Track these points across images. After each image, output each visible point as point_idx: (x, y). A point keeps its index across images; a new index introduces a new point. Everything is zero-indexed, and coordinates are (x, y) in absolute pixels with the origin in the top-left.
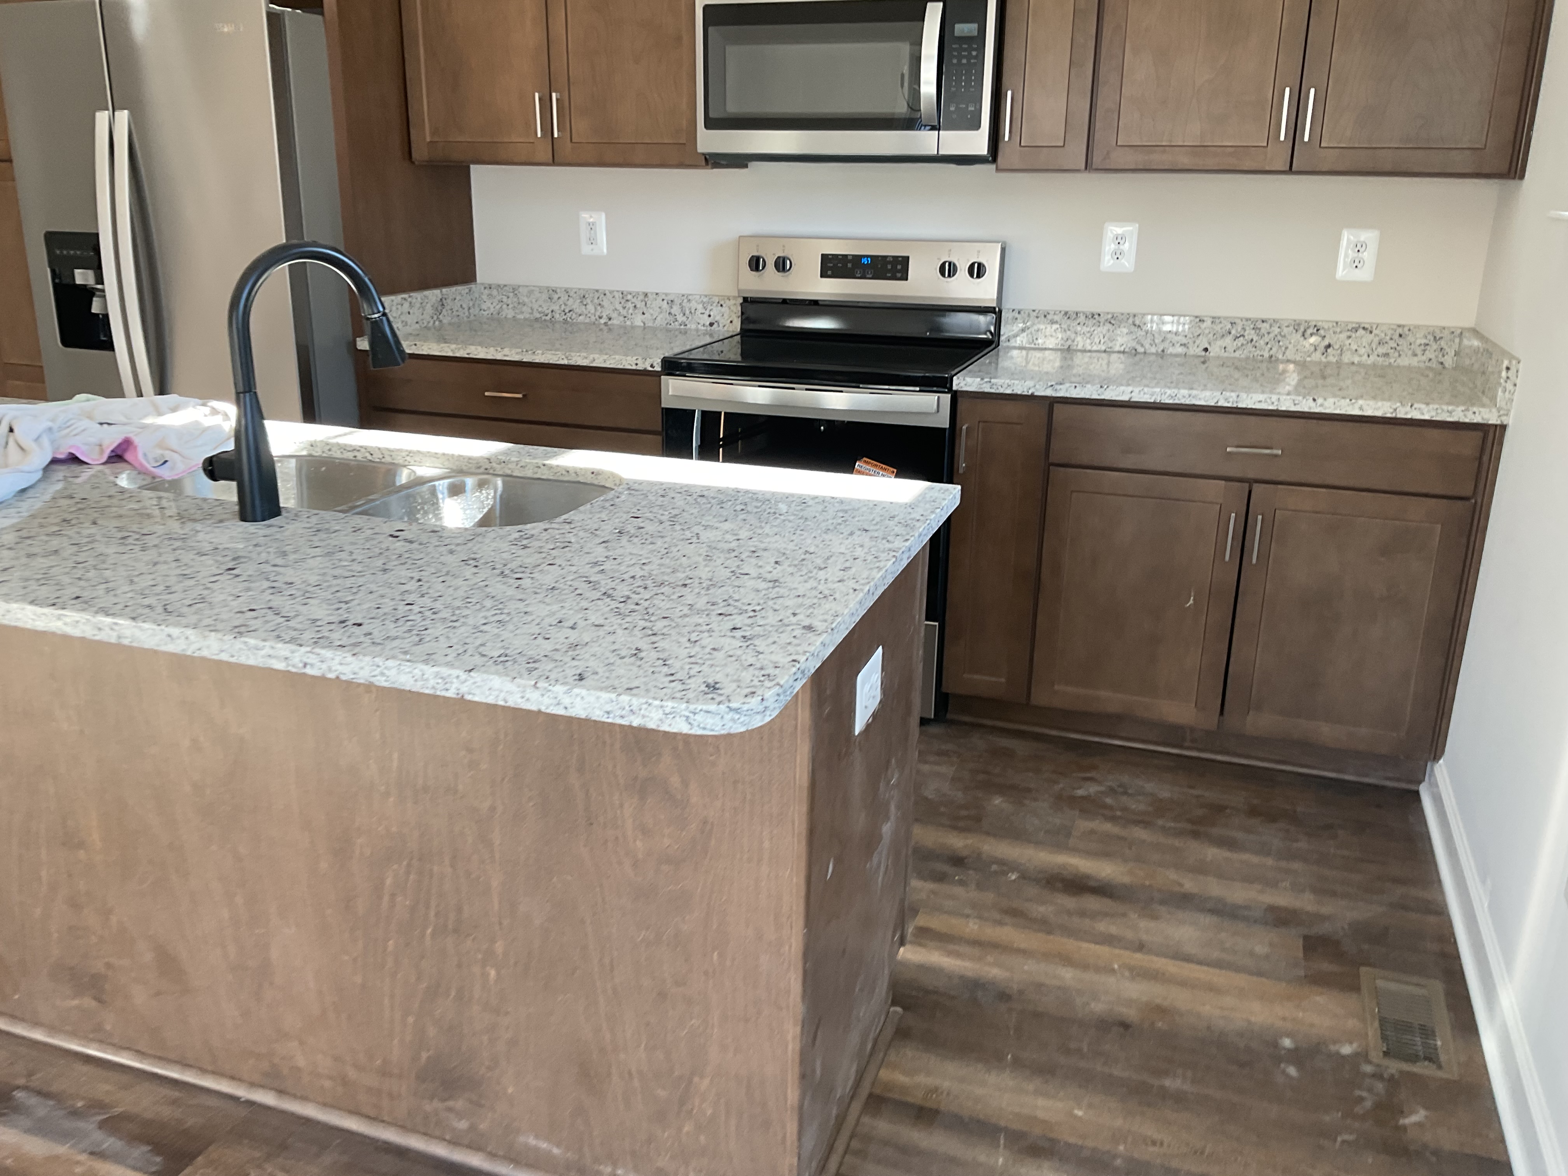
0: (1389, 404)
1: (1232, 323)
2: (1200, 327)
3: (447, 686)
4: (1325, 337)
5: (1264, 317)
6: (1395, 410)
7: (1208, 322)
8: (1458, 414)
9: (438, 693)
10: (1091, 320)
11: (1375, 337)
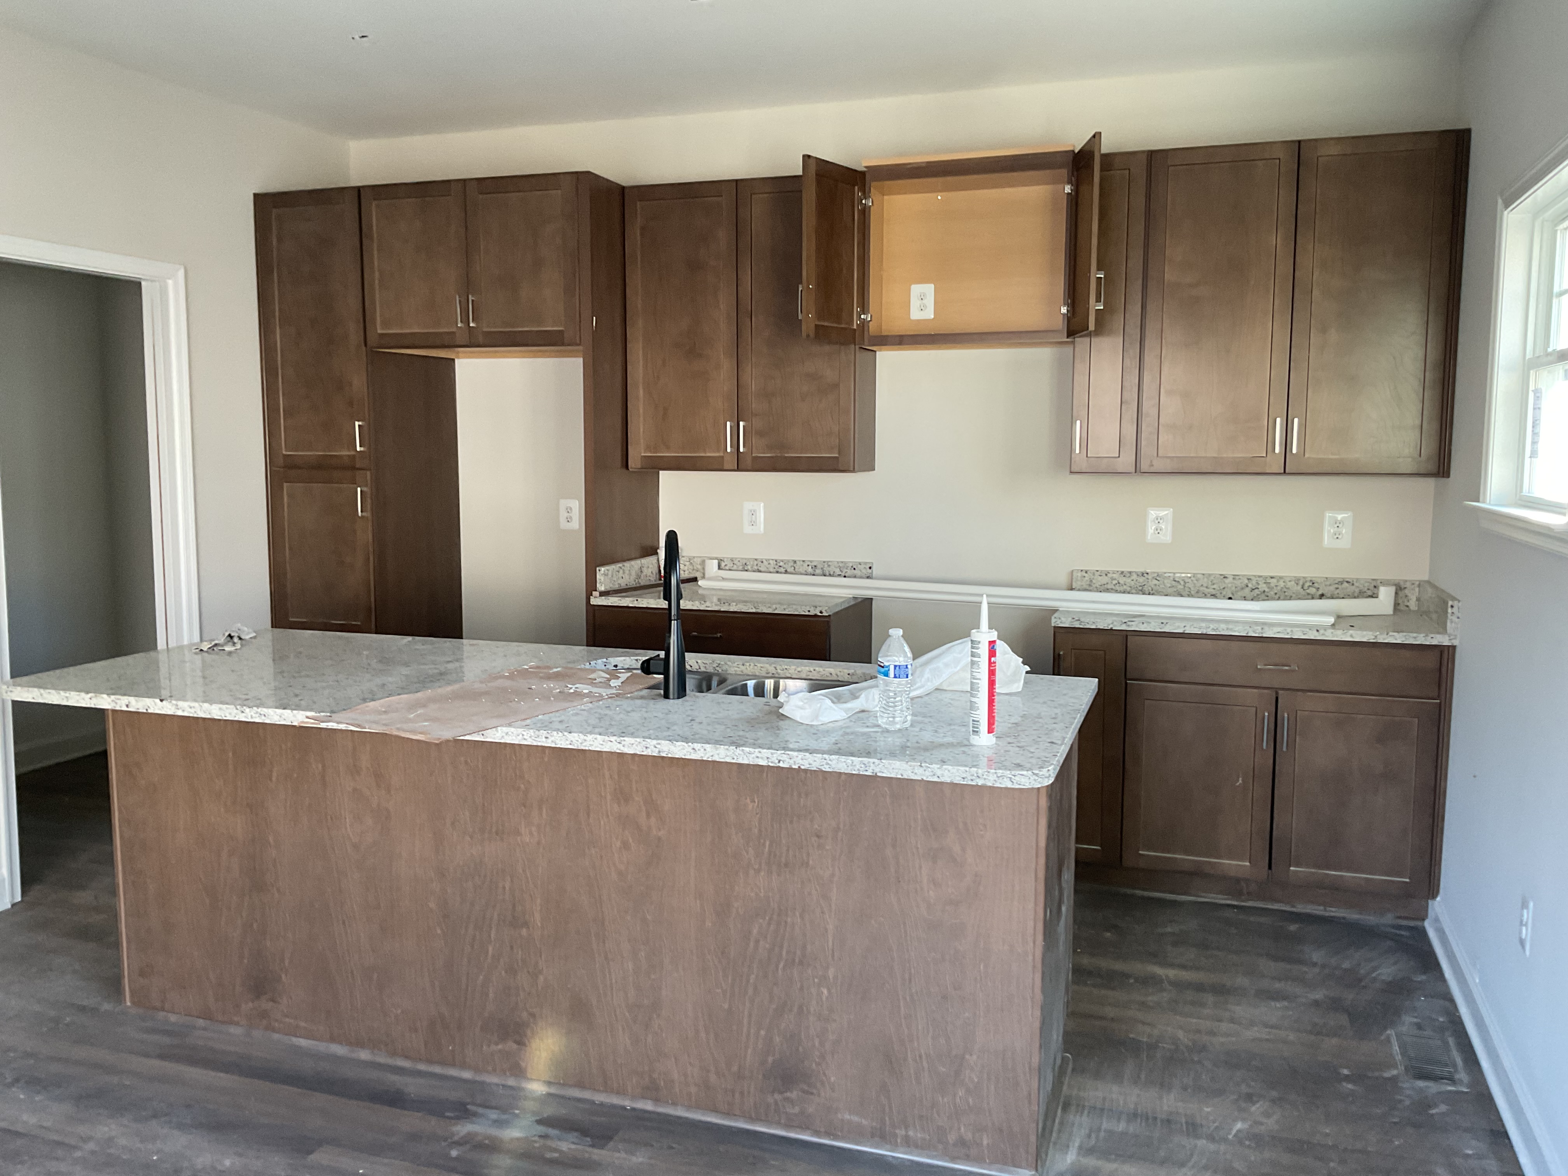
0: (1371, 633)
1: (1248, 579)
2: (1225, 583)
3: (867, 769)
4: (1319, 588)
6: (1376, 637)
7: (1230, 579)
8: (1421, 639)
9: (861, 773)
10: (1142, 577)
11: (1356, 588)
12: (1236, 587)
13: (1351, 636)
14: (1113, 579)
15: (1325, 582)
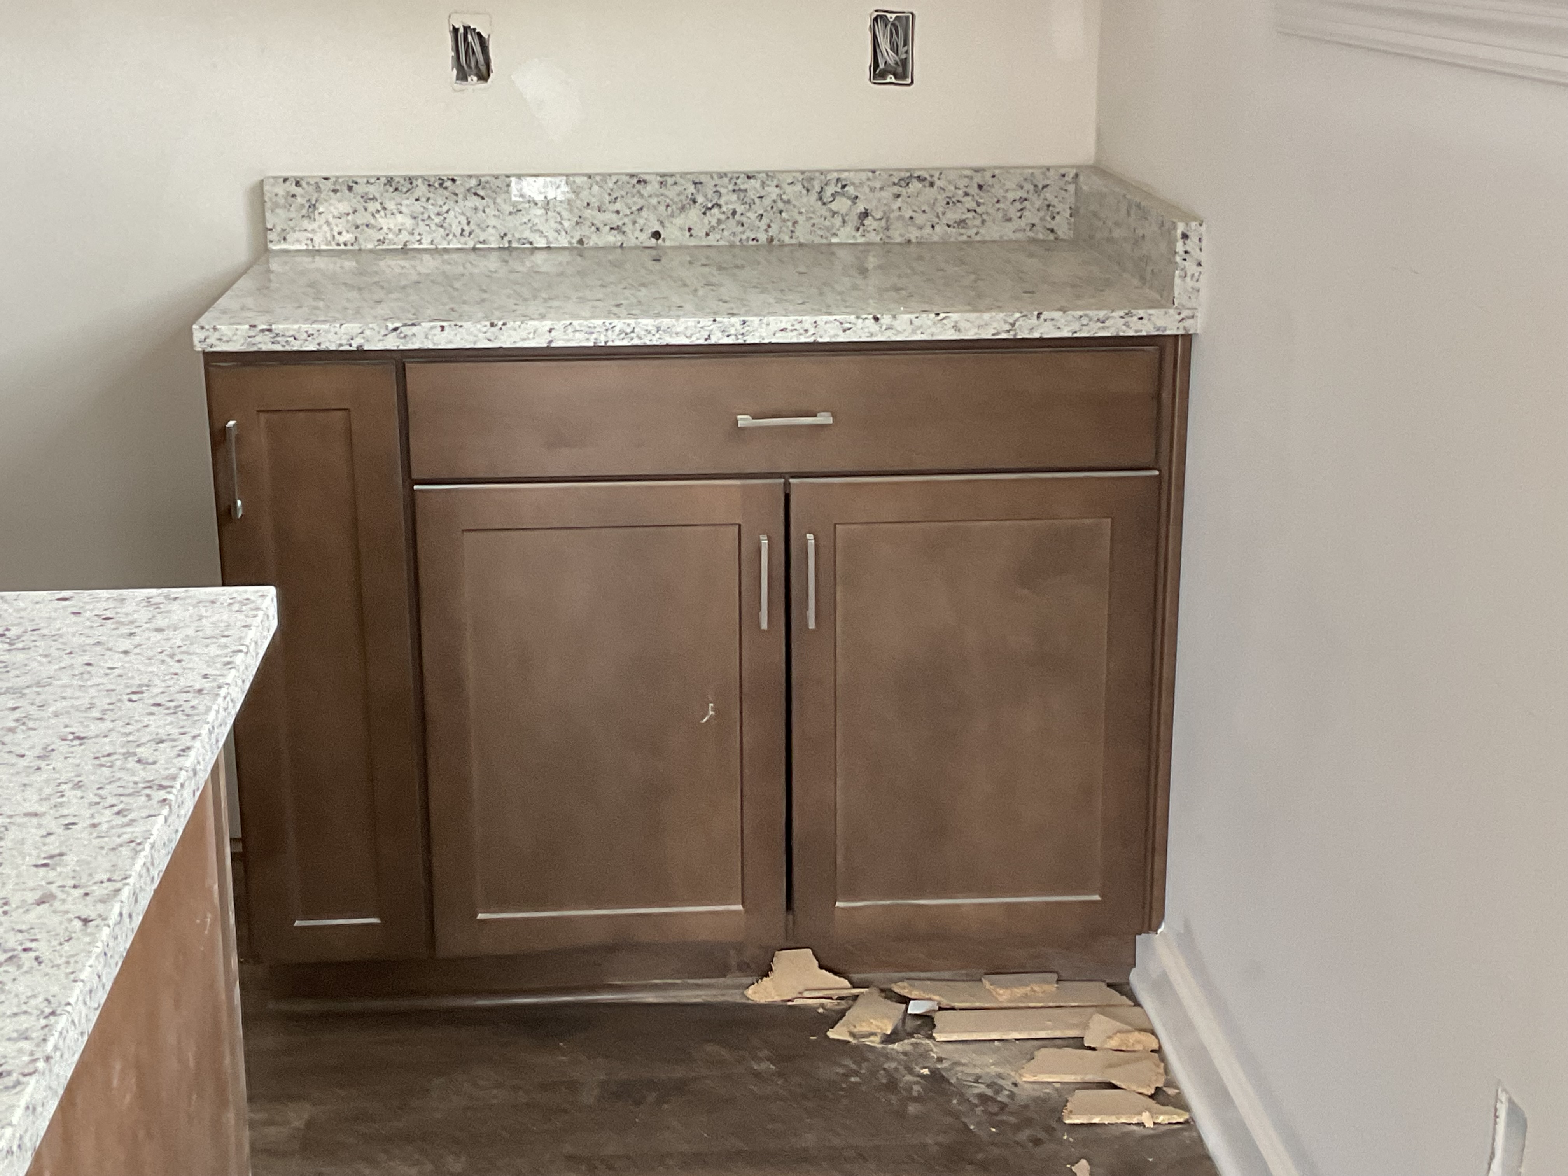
2: (642, 196)
4: (857, 197)
5: (749, 168)
7: (653, 187)
8: (1116, 323)
11: (939, 193)
12: (668, 206)
15: (869, 183)
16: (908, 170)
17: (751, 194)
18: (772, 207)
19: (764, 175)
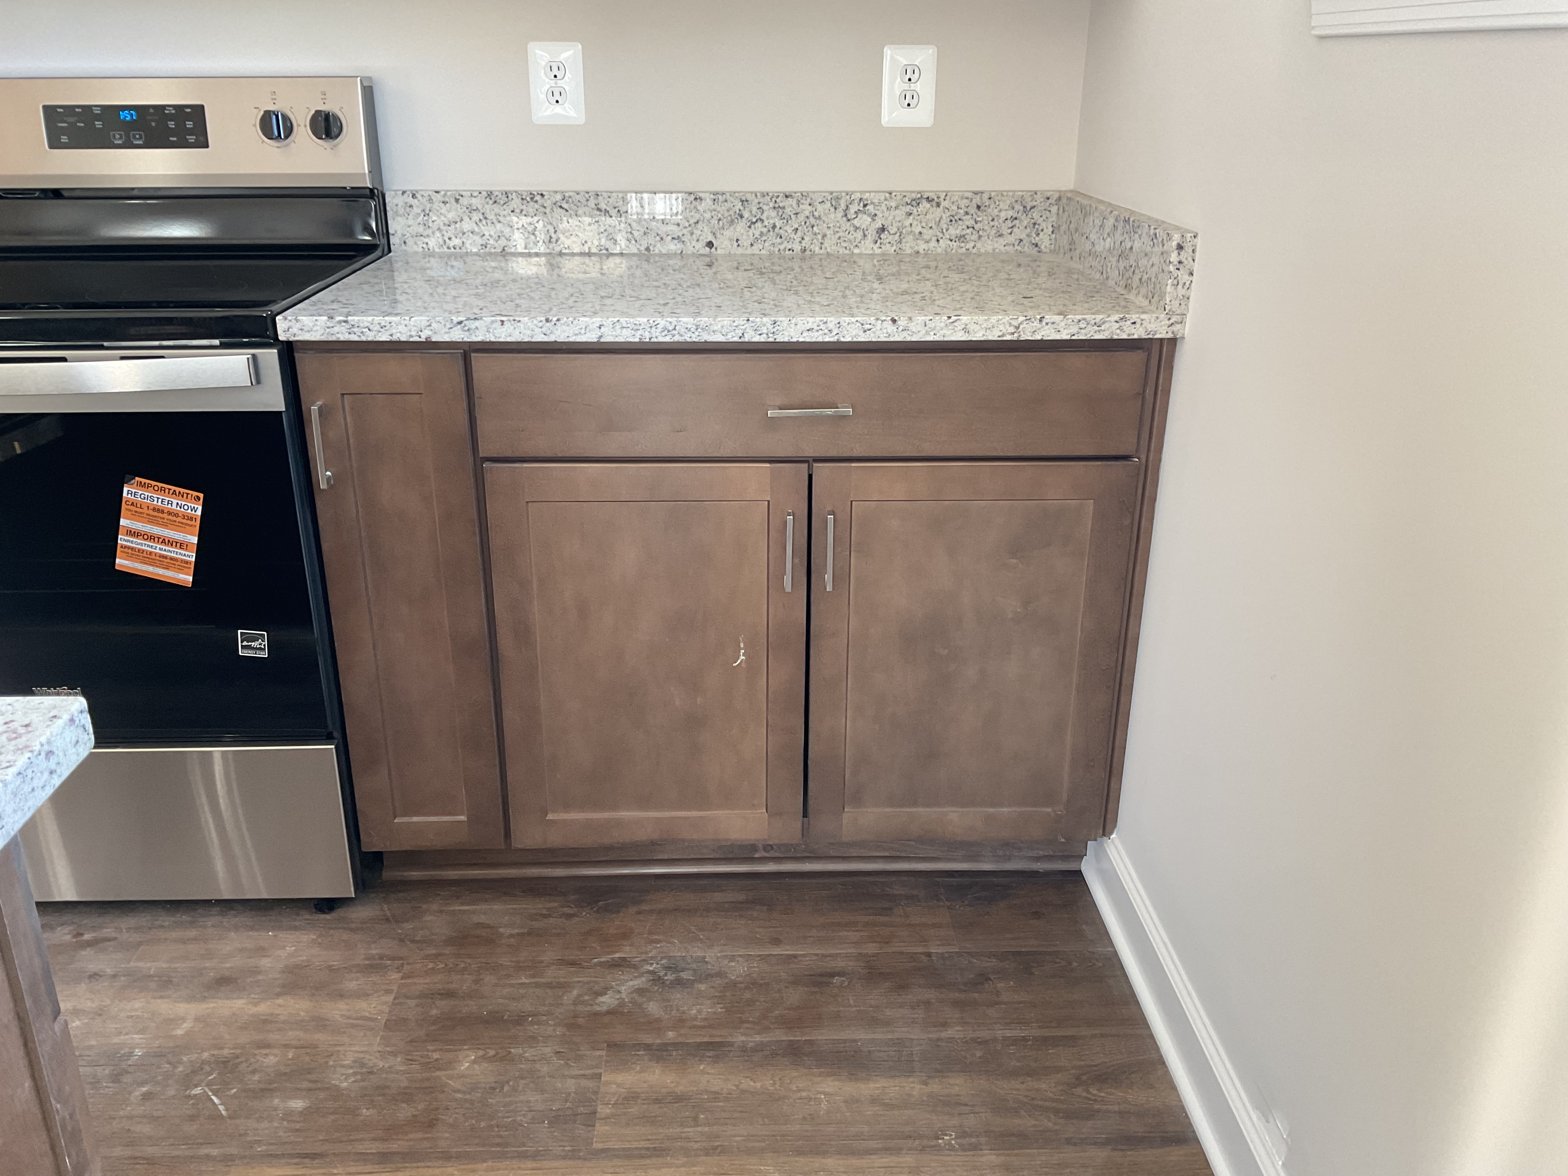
1: (742, 201)
2: (697, 210)
4: (875, 215)
5: (788, 189)
7: (707, 203)
10: (532, 203)
11: (944, 212)
12: (720, 220)
13: (965, 330)
14: (471, 210)
15: (886, 202)
16: (919, 192)
17: (788, 210)
18: (805, 223)
19: (799, 194)
